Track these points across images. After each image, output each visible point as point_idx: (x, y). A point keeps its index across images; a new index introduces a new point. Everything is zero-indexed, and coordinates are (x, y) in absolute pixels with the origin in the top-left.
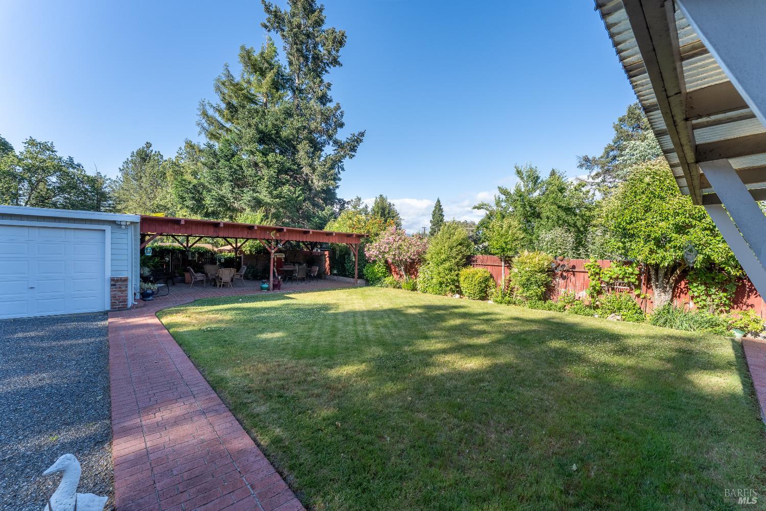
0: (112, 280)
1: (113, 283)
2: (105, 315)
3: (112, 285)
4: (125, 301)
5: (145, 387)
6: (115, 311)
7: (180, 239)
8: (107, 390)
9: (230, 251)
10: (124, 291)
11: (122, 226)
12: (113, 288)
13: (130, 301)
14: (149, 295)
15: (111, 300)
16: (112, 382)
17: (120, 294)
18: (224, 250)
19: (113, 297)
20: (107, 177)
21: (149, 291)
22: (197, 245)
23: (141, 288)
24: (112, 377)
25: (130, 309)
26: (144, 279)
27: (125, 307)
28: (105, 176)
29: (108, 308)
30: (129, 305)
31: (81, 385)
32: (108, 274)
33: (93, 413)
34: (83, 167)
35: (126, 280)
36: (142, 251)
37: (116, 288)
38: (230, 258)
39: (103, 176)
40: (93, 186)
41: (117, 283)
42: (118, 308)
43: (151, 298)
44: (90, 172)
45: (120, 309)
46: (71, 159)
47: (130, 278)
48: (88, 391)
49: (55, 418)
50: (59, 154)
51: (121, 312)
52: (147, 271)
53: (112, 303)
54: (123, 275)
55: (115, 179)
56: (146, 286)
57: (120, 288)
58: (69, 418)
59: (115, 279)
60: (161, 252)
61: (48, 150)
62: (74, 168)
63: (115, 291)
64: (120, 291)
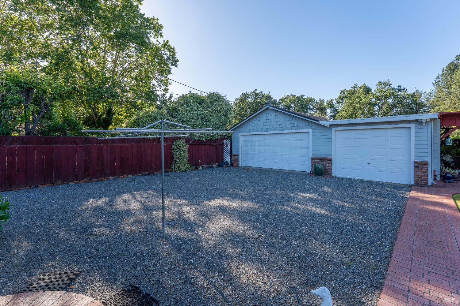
0: (416, 163)
1: (416, 165)
2: (410, 187)
3: (416, 167)
4: (426, 180)
5: (422, 260)
6: (418, 186)
8: (393, 245)
10: (425, 172)
11: (423, 123)
12: (416, 169)
13: (430, 181)
14: (449, 178)
15: (415, 178)
16: (397, 242)
17: (421, 174)
19: (416, 176)
20: (423, 92)
21: (450, 175)
23: (441, 171)
24: (399, 238)
25: (430, 187)
26: (445, 164)
27: (425, 185)
28: (421, 92)
29: (412, 183)
30: (430, 184)
31: (378, 233)
32: (413, 159)
33: (378, 260)
34: (406, 89)
35: (426, 164)
37: (419, 169)
39: (420, 92)
40: (413, 100)
41: (420, 166)
42: (420, 184)
43: (451, 181)
44: (410, 91)
45: (422, 186)
46: (399, 86)
47: (430, 162)
48: (381, 240)
49: (356, 249)
50: (392, 86)
51: (423, 187)
52: (447, 158)
53: (415, 180)
54: (425, 160)
55: (430, 91)
56: (447, 170)
57: (422, 169)
58: (363, 254)
59: (418, 162)
61: (387, 85)
62: (401, 91)
63: (418, 171)
64: (422, 172)
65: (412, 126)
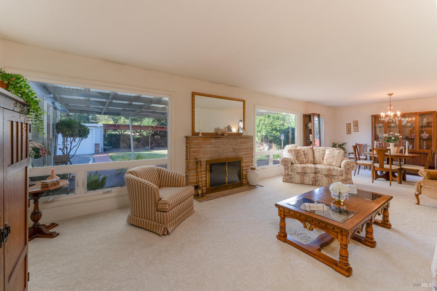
0: (95, 144)
2: (93, 154)
4: (99, 151)
6: (96, 153)
7: (118, 131)
9: (138, 135)
10: (99, 148)
11: (98, 128)
12: (95, 147)
14: (106, 150)
17: (97, 149)
18: (136, 135)
19: (95, 149)
21: (106, 149)
22: (124, 133)
23: (104, 148)
26: (105, 145)
29: (94, 152)
30: (100, 152)
32: (94, 143)
35: (99, 144)
36: (104, 136)
38: (138, 138)
41: (97, 145)
43: (107, 151)
51: (98, 154)
52: (106, 142)
56: (105, 147)
57: (97, 147)
60: (111, 136)
65: (94, 128)
